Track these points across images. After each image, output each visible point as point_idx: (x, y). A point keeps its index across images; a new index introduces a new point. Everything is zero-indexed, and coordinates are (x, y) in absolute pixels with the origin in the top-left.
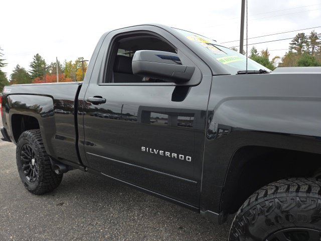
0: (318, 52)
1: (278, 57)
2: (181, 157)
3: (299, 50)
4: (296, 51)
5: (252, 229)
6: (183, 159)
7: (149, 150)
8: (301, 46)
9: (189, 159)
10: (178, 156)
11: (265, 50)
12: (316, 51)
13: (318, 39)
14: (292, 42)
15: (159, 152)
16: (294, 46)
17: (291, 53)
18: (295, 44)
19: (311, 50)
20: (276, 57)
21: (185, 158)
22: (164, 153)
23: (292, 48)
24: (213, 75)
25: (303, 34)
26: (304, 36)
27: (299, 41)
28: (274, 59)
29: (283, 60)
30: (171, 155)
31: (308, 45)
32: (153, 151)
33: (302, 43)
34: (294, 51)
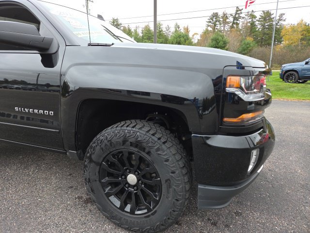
0: (228, 31)
1: (197, 34)
2: (46, 112)
3: (214, 29)
4: (211, 29)
5: (93, 157)
6: (47, 114)
7: (21, 109)
8: (215, 25)
9: (51, 113)
10: (44, 112)
11: (186, 27)
12: (226, 30)
13: (228, 19)
14: (209, 21)
15: (29, 110)
16: (210, 24)
17: (207, 30)
18: (210, 22)
19: (222, 28)
20: (195, 34)
21: (49, 113)
22: (34, 111)
23: (209, 26)
24: (66, 46)
25: (217, 13)
26: (217, 15)
27: (214, 20)
28: (193, 35)
29: (201, 36)
30: (38, 112)
31: (220, 24)
32: (24, 110)
33: (216, 21)
34: (210, 29)
